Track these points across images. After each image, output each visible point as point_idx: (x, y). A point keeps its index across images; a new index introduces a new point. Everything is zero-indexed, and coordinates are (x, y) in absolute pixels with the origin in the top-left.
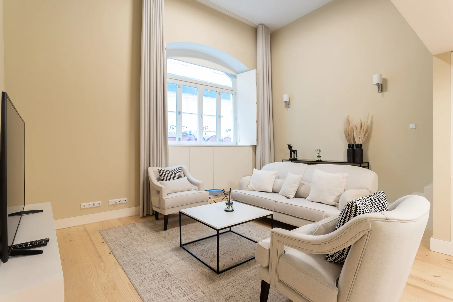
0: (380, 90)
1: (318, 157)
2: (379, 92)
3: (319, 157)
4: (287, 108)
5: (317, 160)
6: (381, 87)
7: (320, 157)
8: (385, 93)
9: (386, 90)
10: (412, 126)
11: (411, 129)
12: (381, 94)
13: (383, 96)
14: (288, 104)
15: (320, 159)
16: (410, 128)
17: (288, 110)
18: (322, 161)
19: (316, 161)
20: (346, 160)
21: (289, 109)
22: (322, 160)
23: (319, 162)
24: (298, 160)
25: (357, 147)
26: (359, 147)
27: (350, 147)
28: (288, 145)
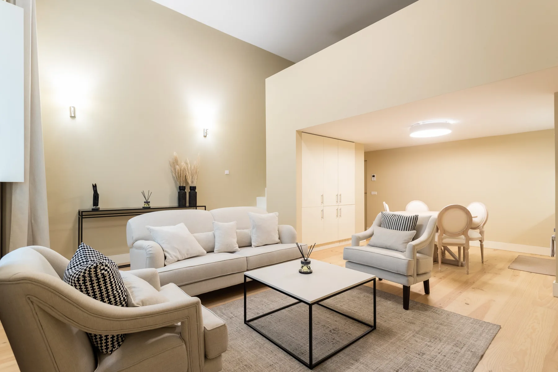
1: (145, 202)
3: (147, 202)
5: (143, 207)
7: (149, 202)
10: (227, 172)
11: (226, 174)
12: (205, 139)
15: (148, 206)
18: (151, 208)
19: (142, 208)
23: (147, 209)
24: (100, 210)
25: (192, 189)
26: (193, 189)
27: (182, 189)
28: (93, 185)
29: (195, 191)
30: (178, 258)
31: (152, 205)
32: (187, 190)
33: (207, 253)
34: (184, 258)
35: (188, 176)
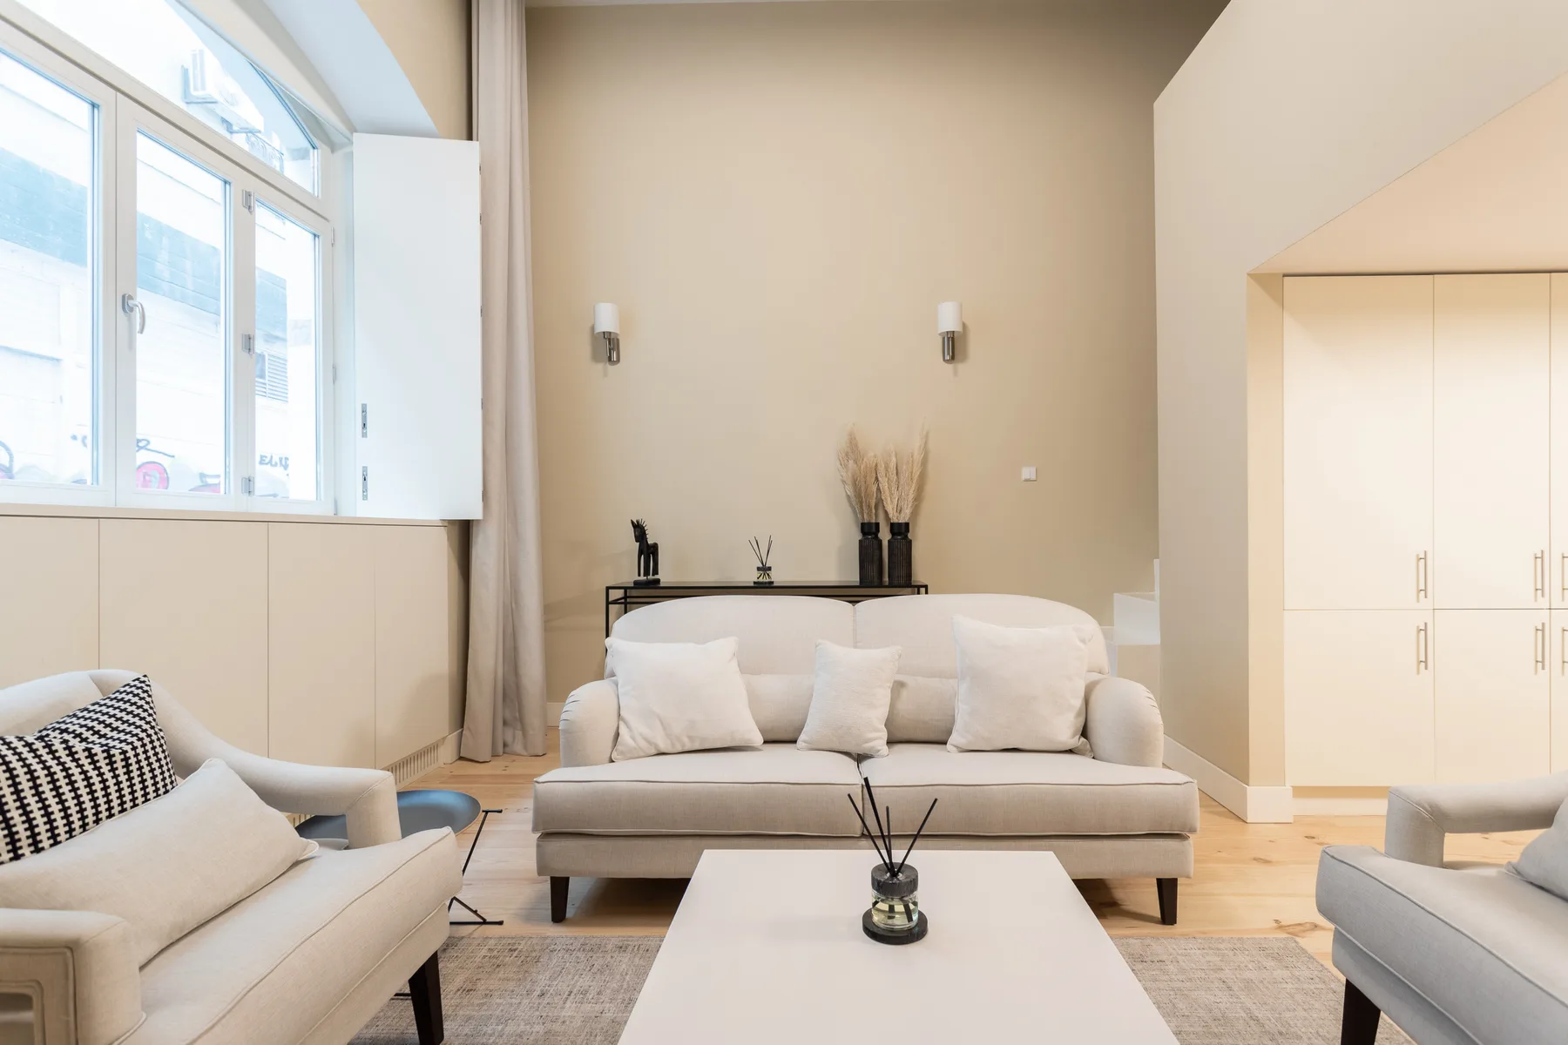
0: (949, 354)
1: (759, 569)
2: (944, 360)
3: (764, 569)
4: (600, 366)
5: (755, 583)
6: (953, 346)
7: (770, 569)
8: (961, 366)
9: (964, 358)
10: (1028, 472)
11: (1026, 480)
12: (950, 367)
13: (956, 373)
14: (609, 348)
15: (766, 578)
16: (1023, 478)
17: (605, 375)
18: (775, 585)
19: (752, 585)
20: (854, 577)
21: (610, 368)
22: (773, 582)
23: (764, 588)
24: (662, 585)
25: (896, 531)
26: (901, 531)
27: (869, 531)
28: (632, 522)
29: (907, 536)
30: (656, 746)
31: (778, 577)
32: (885, 535)
33: (765, 742)
34: (680, 750)
35: (887, 493)
